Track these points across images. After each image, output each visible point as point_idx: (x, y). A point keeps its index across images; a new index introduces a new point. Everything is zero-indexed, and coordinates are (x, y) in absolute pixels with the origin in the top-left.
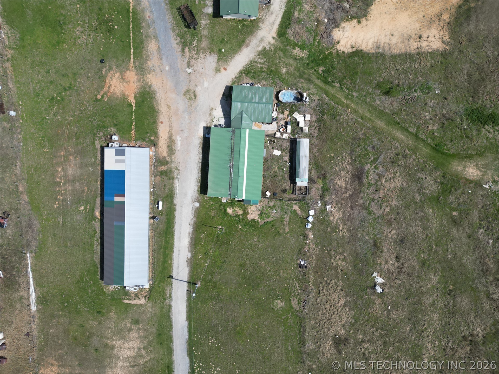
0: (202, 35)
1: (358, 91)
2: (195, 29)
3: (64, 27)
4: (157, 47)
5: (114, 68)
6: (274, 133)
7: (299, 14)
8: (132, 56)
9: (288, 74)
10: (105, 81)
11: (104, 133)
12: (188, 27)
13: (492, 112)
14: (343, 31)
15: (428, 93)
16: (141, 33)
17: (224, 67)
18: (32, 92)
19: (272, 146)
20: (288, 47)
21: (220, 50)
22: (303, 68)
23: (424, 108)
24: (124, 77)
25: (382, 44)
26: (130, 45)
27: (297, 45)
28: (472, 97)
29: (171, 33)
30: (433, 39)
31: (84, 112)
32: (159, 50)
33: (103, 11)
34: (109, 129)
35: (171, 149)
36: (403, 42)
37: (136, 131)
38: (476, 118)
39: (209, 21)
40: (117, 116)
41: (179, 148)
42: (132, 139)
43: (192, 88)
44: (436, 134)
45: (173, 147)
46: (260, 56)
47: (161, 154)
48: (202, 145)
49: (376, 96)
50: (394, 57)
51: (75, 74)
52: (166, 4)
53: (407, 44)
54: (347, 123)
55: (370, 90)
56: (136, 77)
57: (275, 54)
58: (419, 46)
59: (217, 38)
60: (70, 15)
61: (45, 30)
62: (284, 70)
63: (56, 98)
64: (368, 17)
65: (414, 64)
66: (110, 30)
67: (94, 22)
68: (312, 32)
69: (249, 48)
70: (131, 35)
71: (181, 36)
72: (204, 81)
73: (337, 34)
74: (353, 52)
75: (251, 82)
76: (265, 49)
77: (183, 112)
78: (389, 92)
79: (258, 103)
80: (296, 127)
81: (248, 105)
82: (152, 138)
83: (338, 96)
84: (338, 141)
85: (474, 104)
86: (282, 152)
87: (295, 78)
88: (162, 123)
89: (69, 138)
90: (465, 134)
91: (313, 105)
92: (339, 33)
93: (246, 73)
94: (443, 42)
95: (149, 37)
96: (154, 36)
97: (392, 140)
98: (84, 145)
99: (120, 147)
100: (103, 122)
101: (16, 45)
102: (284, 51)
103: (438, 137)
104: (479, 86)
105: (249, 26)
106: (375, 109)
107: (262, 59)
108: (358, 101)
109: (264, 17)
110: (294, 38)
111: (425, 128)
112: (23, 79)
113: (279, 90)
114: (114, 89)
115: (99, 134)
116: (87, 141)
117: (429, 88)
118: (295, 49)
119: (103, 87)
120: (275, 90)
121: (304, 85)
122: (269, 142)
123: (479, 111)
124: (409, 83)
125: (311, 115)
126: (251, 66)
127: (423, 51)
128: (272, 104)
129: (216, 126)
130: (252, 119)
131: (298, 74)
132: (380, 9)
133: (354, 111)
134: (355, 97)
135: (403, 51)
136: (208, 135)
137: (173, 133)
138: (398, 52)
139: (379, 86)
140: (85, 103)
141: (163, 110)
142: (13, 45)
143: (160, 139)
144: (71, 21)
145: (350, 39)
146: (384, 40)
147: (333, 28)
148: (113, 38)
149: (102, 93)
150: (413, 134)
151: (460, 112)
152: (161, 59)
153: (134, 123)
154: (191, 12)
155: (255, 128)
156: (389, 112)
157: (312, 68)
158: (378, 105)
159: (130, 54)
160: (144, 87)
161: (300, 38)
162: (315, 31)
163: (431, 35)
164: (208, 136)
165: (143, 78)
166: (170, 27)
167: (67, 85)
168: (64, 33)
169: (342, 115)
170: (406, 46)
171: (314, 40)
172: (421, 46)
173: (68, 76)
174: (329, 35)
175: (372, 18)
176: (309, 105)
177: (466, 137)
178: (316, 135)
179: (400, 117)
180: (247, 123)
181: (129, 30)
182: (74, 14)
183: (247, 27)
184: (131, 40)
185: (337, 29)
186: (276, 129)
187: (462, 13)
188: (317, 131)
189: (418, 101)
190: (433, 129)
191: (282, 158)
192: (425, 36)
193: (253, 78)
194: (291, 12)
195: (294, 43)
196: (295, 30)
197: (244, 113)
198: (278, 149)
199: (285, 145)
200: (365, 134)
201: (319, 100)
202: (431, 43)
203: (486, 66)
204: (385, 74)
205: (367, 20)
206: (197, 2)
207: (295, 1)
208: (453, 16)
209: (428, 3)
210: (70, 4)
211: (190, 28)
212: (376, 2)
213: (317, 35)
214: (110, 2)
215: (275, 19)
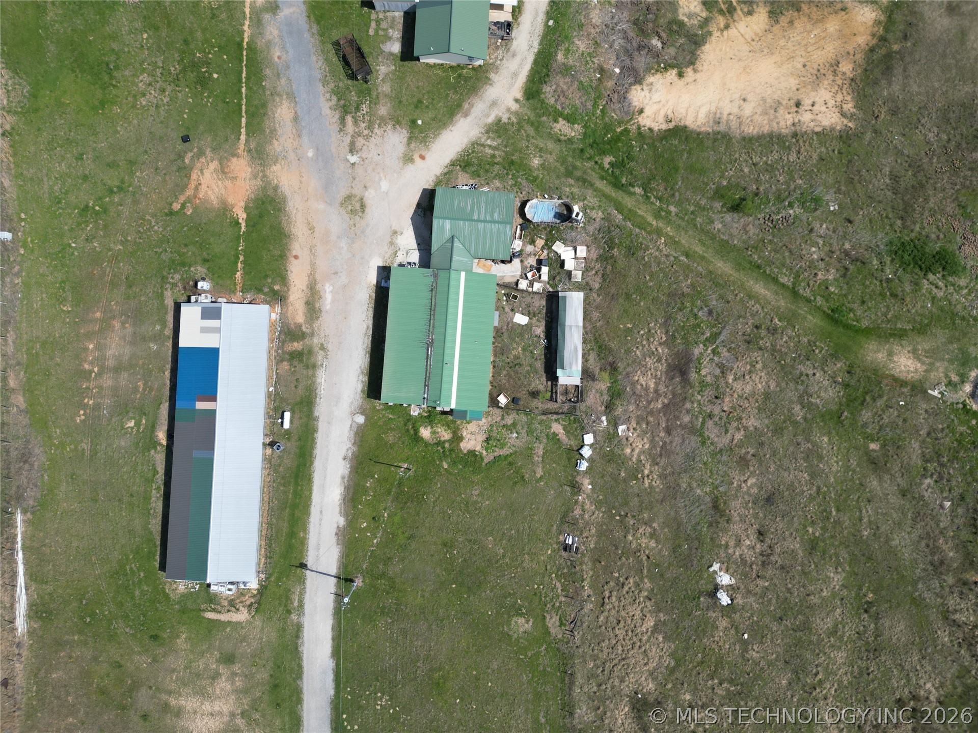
0: (379, 93)
1: (679, 204)
2: (366, 82)
3: (115, 74)
4: (292, 115)
5: (208, 152)
6: (515, 280)
7: (566, 58)
8: (243, 131)
9: (543, 169)
10: (188, 176)
11: (182, 277)
12: (353, 77)
13: (941, 247)
14: (650, 91)
15: (816, 210)
16: (264, 88)
17: (421, 152)
18: (46, 195)
19: (511, 307)
20: (544, 118)
21: (414, 122)
22: (574, 157)
23: (807, 238)
24: (226, 170)
25: (725, 117)
26: (241, 109)
27: (561, 115)
28: (902, 218)
29: (320, 88)
30: (823, 109)
31: (144, 236)
32: (296, 119)
33: (192, 46)
34: (192, 269)
35: (313, 308)
36: (765, 113)
37: (246, 273)
38: (910, 258)
39: (394, 68)
40: (210, 244)
41: (328, 307)
42: (236, 289)
43: (357, 191)
44: (832, 289)
45: (317, 305)
46: (491, 135)
47: (293, 319)
48: (373, 302)
49: (714, 213)
50: (749, 141)
51: (132, 163)
52: (313, 34)
53: (772, 117)
54: (659, 264)
55: (703, 202)
56: (250, 170)
57: (519, 130)
58: (796, 121)
59: (407, 100)
60: (129, 52)
61: (78, 80)
62: (536, 162)
63: (93, 208)
64: (698, 65)
65: (788, 155)
66: (203, 82)
67: (174, 66)
68: (590, 90)
69: (469, 119)
70: (244, 90)
71: (338, 93)
72: (380, 180)
73: (638, 96)
74: (669, 130)
75: (471, 182)
76: (500, 120)
77: (338, 237)
78: (738, 205)
79: (485, 221)
80: (558, 270)
81: (464, 224)
82: (276, 287)
83: (640, 212)
84: (641, 300)
85: (906, 231)
86: (530, 319)
87: (558, 177)
88: (296, 257)
89: (113, 284)
90: (889, 289)
91: (591, 229)
92: (643, 94)
93: (463, 165)
94: (843, 114)
95: (278, 95)
96: (288, 94)
97: (746, 299)
98: (143, 299)
99: (212, 302)
100: (181, 255)
101: (21, 107)
102: (537, 126)
103: (836, 294)
104: (914, 198)
105: (471, 78)
106: (713, 238)
107: (493, 139)
108: (680, 222)
109: (499, 62)
110: (556, 101)
111: (811, 277)
112: (31, 171)
113: (526, 198)
114: (206, 193)
115: (173, 278)
116: (148, 291)
117: (817, 201)
118: (558, 122)
119: (185, 187)
120: (517, 199)
121: (575, 190)
122: (505, 298)
123: (915, 247)
124: (778, 190)
125: (588, 247)
126: (473, 152)
127: (804, 130)
128: (511, 223)
129: (401, 265)
130: (472, 252)
131: (562, 169)
132: (721, 50)
133: (673, 242)
134: (673, 214)
135: (766, 129)
136: (386, 282)
137: (318, 277)
138: (755, 132)
139: (719, 194)
140: (148, 217)
141: (300, 234)
142: (16, 107)
143: (293, 289)
144: (130, 64)
145: (664, 105)
146: (728, 108)
147: (631, 85)
148: (209, 97)
149: (182, 199)
150: (788, 287)
151: (878, 246)
152: (299, 136)
153: (242, 258)
154: (359, 49)
155: (477, 269)
156: (740, 245)
157: (590, 159)
158: (719, 230)
159: (240, 127)
160: (264, 189)
161: (567, 102)
162: (596, 89)
163: (819, 101)
164: (386, 285)
165: (263, 171)
166: (319, 76)
167: (114, 183)
168: (114, 86)
169: (647, 248)
170: (770, 121)
171: (595, 105)
172: (799, 121)
173: (118, 166)
174: (624, 98)
175: (705, 67)
176: (584, 228)
177: (891, 295)
178: (597, 286)
179: (761, 254)
180: (462, 259)
181: (240, 81)
182: (136, 50)
183: (467, 79)
184: (242, 99)
185: (638, 87)
186: (519, 273)
187: (876, 62)
188: (599, 279)
189: (796, 224)
190: (827, 279)
191: (531, 330)
192: (807, 102)
193: (476, 174)
194: (550, 54)
195: (556, 111)
196: (558, 85)
197: (456, 240)
198: (524, 312)
199: (537, 305)
200: (693, 286)
201: (603, 219)
202: (820, 115)
203: (926, 160)
204: (731, 173)
205: (695, 71)
206: (371, 32)
207: (558, 34)
208: (860, 66)
209: (812, 41)
210: (130, 32)
211: (357, 80)
212: (713, 38)
213: (599, 97)
214: (206, 29)
215: (521, 66)
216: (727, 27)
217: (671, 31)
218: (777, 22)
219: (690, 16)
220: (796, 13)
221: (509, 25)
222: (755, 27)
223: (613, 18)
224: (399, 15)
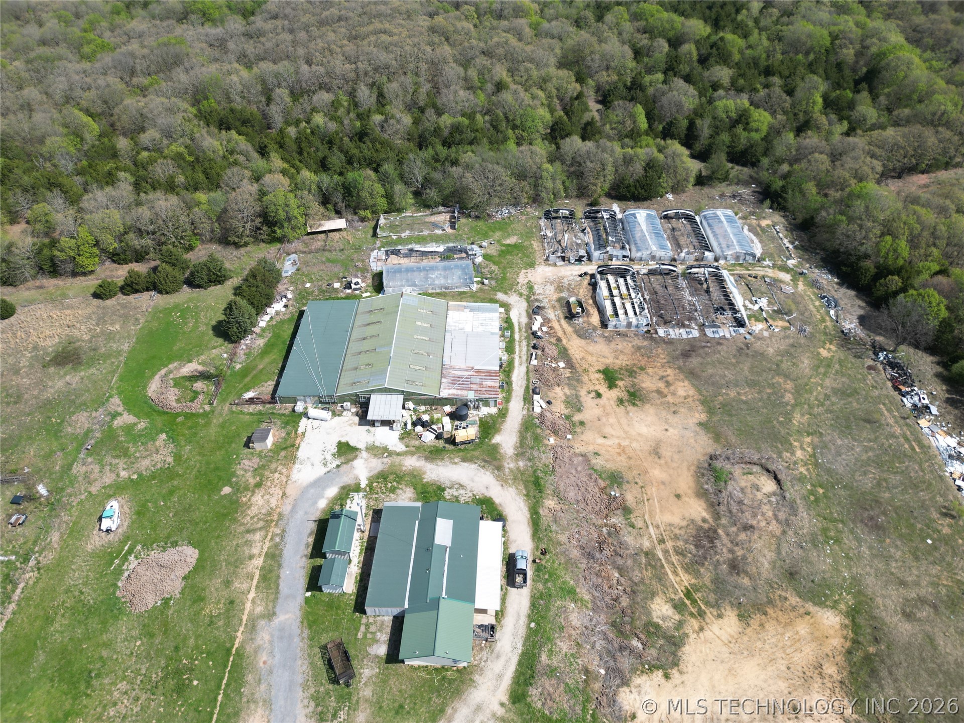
0: (359, 698)
2: (348, 685)
3: (94, 682)
7: (550, 659)
12: (335, 681)
14: (639, 693)
16: (241, 694)
26: (212, 718)
29: (299, 694)
33: (181, 653)
39: (377, 670)
52: (303, 638)
59: (388, 705)
60: (117, 659)
61: (53, 690)
64: (682, 666)
66: (181, 689)
67: (156, 673)
68: (577, 692)
70: (220, 698)
71: (317, 699)
73: (627, 699)
92: (632, 696)
95: (254, 702)
96: (265, 701)
105: (455, 680)
109: (483, 663)
110: (543, 704)
132: (701, 652)
144: (113, 672)
147: (618, 686)
148: (182, 705)
154: (346, 652)
161: (555, 706)
162: (584, 691)
166: (301, 681)
168: (88, 695)
171: (584, 709)
174: (613, 702)
175: (690, 669)
181: (219, 688)
182: (125, 657)
183: (451, 681)
184: (216, 707)
185: (625, 689)
187: (858, 664)
194: (534, 655)
195: (543, 715)
196: (544, 688)
205: (681, 672)
206: (360, 636)
207: (540, 636)
208: (843, 668)
209: (788, 643)
210: (126, 639)
211: (338, 683)
212: (691, 640)
213: (588, 700)
214: (200, 636)
215: (505, 667)
216: (701, 629)
217: (649, 634)
218: (748, 625)
219: (664, 619)
220: (763, 617)
221: (493, 628)
222: (729, 630)
223: (591, 620)
224: (388, 620)
